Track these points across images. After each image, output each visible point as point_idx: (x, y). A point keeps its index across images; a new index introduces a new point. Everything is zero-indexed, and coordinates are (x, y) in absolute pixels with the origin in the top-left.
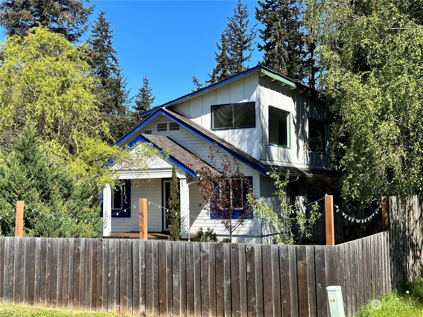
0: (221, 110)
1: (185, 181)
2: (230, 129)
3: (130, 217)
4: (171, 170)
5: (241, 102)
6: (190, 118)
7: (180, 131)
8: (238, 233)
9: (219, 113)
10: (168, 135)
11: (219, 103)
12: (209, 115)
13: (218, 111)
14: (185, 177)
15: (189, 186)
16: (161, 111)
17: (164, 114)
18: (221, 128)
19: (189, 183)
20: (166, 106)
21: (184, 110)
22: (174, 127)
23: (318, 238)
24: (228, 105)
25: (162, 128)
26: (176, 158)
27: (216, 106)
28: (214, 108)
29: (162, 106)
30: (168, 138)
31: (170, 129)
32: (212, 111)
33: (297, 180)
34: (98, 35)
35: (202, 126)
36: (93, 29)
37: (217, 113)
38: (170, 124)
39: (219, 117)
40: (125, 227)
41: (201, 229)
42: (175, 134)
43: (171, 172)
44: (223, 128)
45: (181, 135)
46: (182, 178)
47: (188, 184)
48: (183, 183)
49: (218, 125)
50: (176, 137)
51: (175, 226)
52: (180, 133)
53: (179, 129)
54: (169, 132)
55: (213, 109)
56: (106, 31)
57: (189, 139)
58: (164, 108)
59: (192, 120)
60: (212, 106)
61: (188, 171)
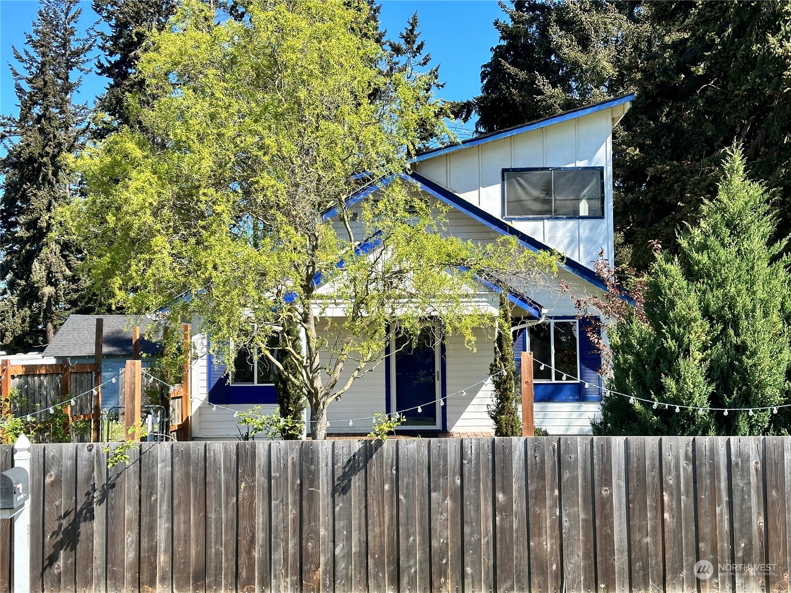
0: (523, 179)
2: (548, 219)
5: (573, 165)
8: (567, 430)
9: (520, 185)
12: (498, 187)
13: (516, 180)
18: (525, 217)
24: (541, 169)
27: (514, 169)
28: (509, 174)
32: (503, 180)
37: (516, 185)
39: (520, 192)
44: (529, 216)
49: (517, 209)
55: (506, 175)
60: (504, 171)
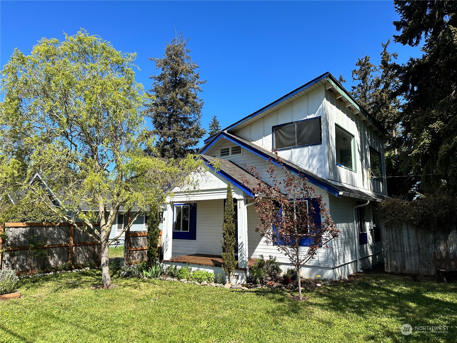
0: (283, 130)
1: (242, 202)
2: (293, 148)
3: (195, 239)
4: (226, 191)
5: (305, 118)
6: (251, 141)
7: (242, 154)
9: (281, 134)
10: (230, 159)
11: (281, 122)
12: (271, 136)
13: (280, 132)
14: (243, 198)
15: (247, 207)
16: (222, 135)
17: (225, 137)
18: (283, 148)
19: (248, 205)
20: (228, 130)
21: (246, 134)
22: (236, 151)
23: (397, 270)
24: (290, 123)
25: (224, 153)
26: (233, 177)
27: (278, 126)
28: (276, 129)
29: (224, 130)
30: (230, 161)
31: (233, 153)
32: (273, 132)
33: (367, 204)
34: (212, 129)
35: (263, 147)
36: (210, 126)
37: (279, 135)
38: (233, 148)
39: (281, 137)
41: (262, 256)
42: (237, 158)
43: (226, 193)
44: (285, 148)
45: (242, 158)
46: (240, 199)
47: (246, 206)
48: (241, 205)
49: (279, 145)
50: (237, 160)
52: (242, 156)
53: (240, 152)
54: (231, 157)
55: (274, 129)
56: (217, 126)
57: (250, 162)
58: (226, 132)
59: (253, 142)
60: (273, 127)
61: (246, 191)
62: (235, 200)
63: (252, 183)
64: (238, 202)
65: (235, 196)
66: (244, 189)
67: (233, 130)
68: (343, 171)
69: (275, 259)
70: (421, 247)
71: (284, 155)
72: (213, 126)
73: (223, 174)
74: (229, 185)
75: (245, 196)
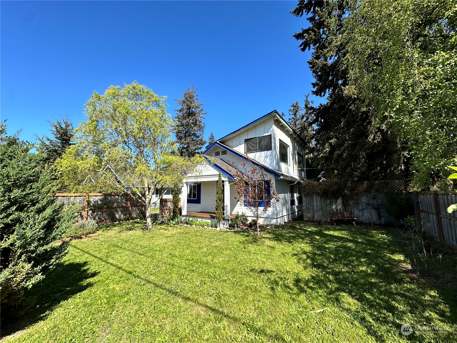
0: (250, 141)
1: (227, 183)
2: (256, 152)
3: (200, 203)
5: (263, 135)
7: (227, 155)
10: (220, 158)
11: (249, 137)
12: (244, 145)
14: (227, 180)
16: (216, 144)
17: (218, 145)
18: (250, 152)
19: (230, 184)
21: (230, 143)
22: (224, 153)
23: (310, 219)
24: (255, 138)
25: (217, 154)
27: (248, 139)
28: (246, 141)
29: (217, 141)
31: (222, 154)
32: (245, 142)
33: (295, 183)
35: (239, 151)
37: (248, 143)
38: (222, 151)
39: (249, 145)
40: (198, 209)
41: (238, 212)
42: (224, 157)
43: (218, 177)
44: (252, 152)
49: (249, 150)
50: (224, 158)
51: (219, 211)
52: (227, 156)
54: (221, 156)
58: (218, 142)
59: (234, 148)
60: (245, 140)
62: (223, 182)
63: (233, 172)
64: (225, 182)
65: (223, 179)
66: (228, 175)
67: (223, 141)
68: (283, 165)
69: (245, 214)
70: (323, 207)
71: (251, 156)
72: (211, 138)
73: (216, 166)
74: (220, 172)
75: (229, 179)
